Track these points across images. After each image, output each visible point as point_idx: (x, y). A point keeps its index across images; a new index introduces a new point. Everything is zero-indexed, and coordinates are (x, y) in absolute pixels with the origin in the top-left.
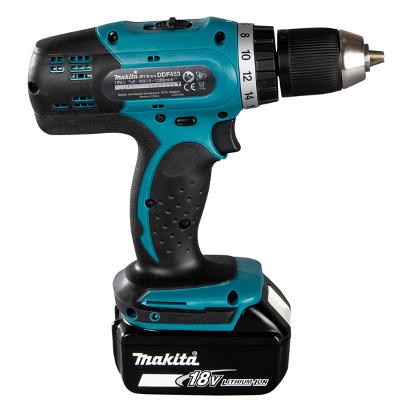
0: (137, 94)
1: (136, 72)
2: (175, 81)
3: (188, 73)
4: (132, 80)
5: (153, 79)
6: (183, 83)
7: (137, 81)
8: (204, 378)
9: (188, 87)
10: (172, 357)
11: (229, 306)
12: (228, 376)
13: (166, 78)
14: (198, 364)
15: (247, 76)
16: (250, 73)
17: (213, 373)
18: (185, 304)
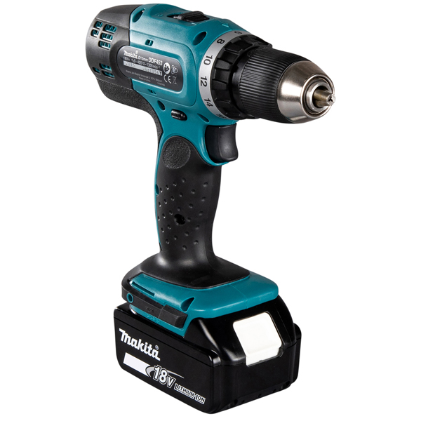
0: (137, 74)
1: (137, 52)
2: (158, 69)
3: (168, 64)
4: (134, 59)
5: (146, 62)
6: (164, 73)
7: (137, 61)
8: (163, 375)
9: (166, 78)
10: (143, 344)
11: (181, 310)
12: (179, 381)
13: (153, 64)
14: (159, 359)
15: (204, 81)
16: (206, 79)
17: (170, 374)
18: (153, 294)
